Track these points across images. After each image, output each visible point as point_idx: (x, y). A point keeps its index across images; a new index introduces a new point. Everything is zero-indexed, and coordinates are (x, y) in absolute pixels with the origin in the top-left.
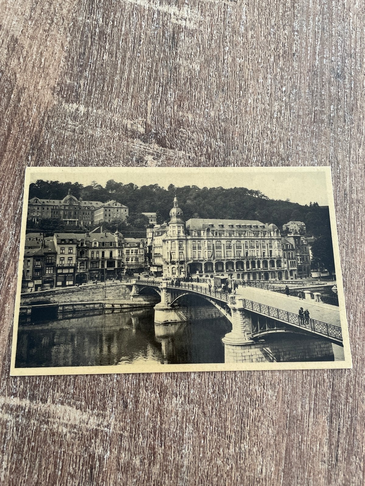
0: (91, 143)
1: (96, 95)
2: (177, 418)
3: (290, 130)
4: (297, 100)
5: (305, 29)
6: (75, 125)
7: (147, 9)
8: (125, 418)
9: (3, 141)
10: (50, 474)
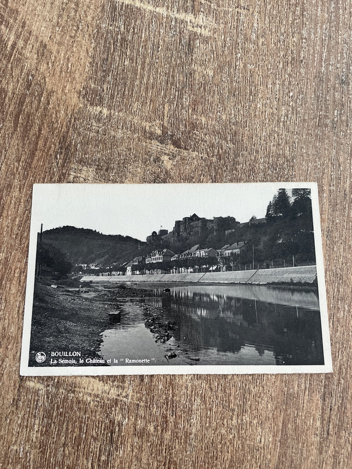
0: (113, 144)
1: (118, 99)
2: (187, 391)
3: (296, 133)
4: (303, 105)
5: (313, 36)
6: (98, 127)
7: (165, 16)
8: (141, 391)
9: (34, 141)
10: (75, 437)
